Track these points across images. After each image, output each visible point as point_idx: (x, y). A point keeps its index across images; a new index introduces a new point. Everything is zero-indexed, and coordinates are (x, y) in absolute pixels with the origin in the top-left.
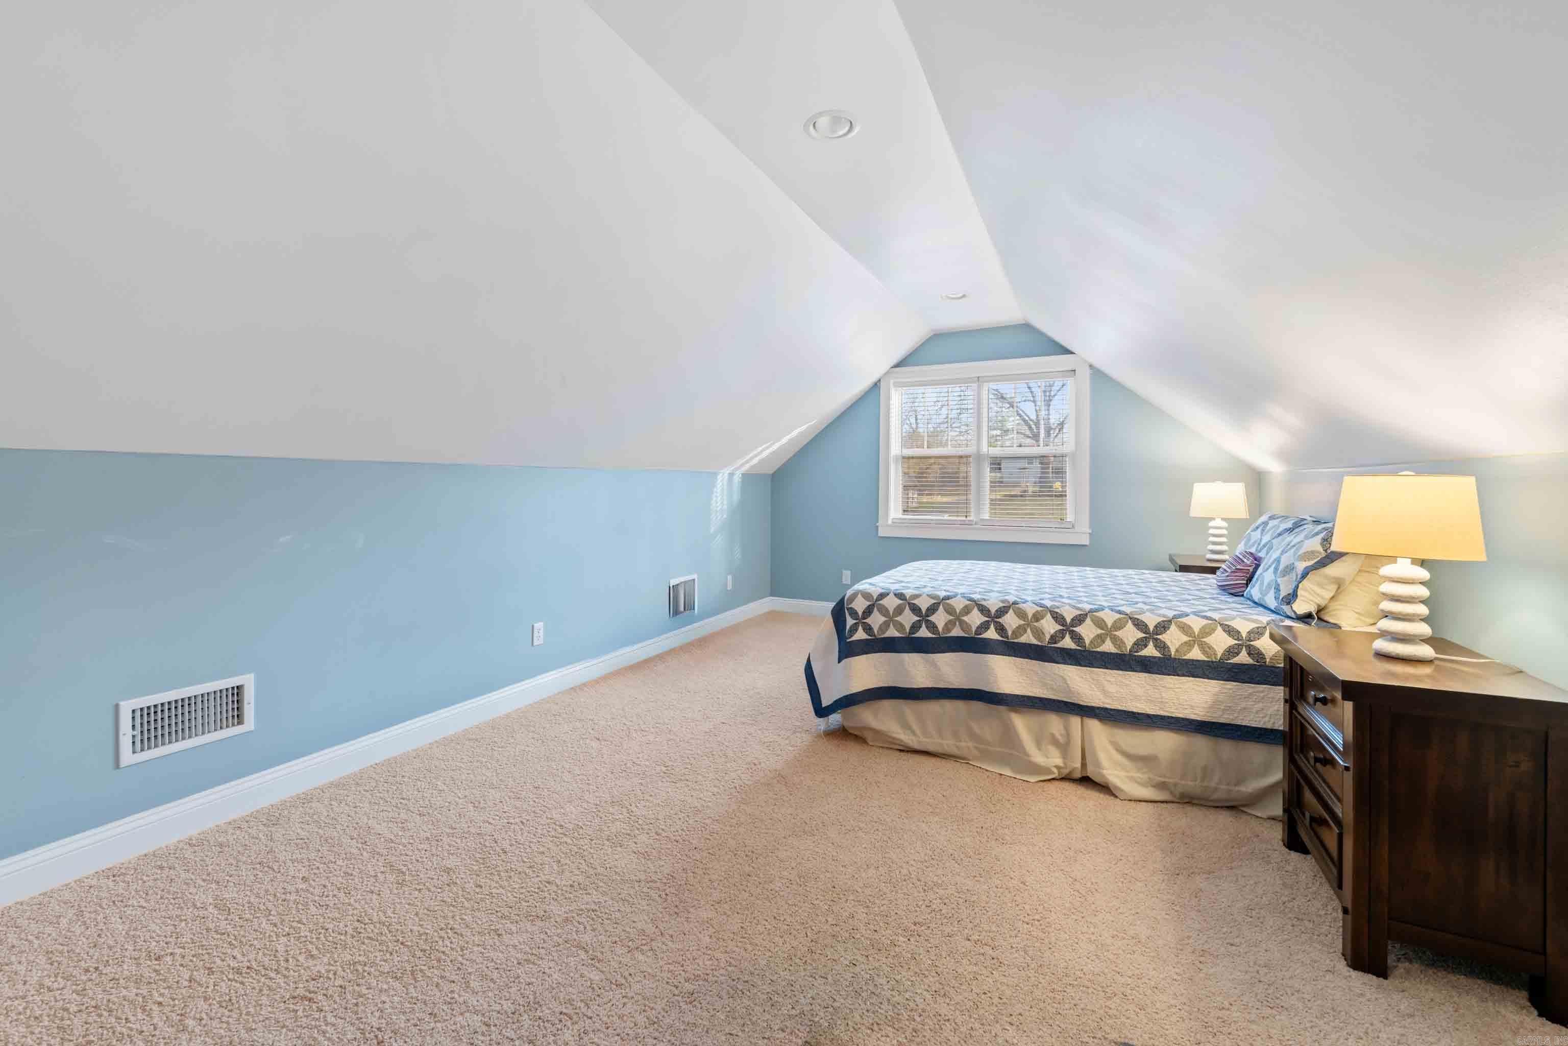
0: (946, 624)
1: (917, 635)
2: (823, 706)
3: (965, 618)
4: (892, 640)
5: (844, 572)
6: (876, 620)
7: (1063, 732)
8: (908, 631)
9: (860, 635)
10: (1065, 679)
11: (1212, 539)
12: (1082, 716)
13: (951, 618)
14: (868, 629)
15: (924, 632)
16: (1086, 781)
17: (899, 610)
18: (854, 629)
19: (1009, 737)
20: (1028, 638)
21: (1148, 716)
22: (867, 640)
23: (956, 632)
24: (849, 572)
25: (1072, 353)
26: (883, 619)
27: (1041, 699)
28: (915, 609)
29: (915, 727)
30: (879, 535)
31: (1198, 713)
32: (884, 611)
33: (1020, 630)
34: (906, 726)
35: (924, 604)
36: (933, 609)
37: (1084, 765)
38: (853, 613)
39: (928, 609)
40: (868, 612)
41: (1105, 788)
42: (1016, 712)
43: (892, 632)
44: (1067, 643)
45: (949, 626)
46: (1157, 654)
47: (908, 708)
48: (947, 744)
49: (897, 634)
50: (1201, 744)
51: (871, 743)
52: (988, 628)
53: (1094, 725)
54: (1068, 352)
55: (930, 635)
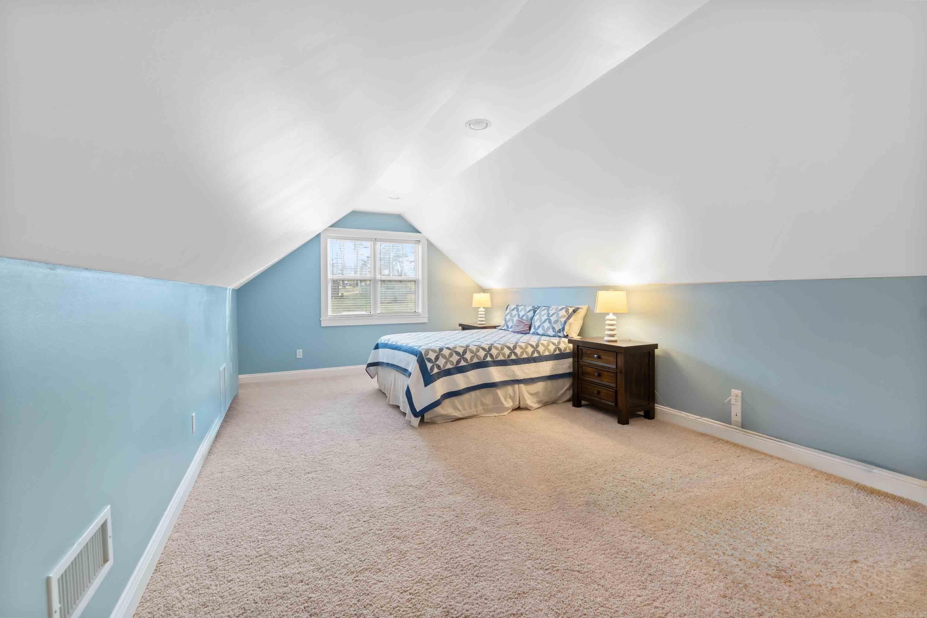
0: (471, 358)
1: (460, 365)
2: (418, 411)
3: (478, 354)
4: (449, 370)
5: (298, 351)
6: (441, 362)
7: (513, 392)
8: (455, 364)
9: (436, 370)
10: (513, 372)
11: (480, 316)
12: (518, 384)
13: (473, 354)
14: (439, 367)
15: (463, 363)
16: (519, 408)
17: (451, 355)
18: (432, 369)
19: (497, 400)
20: (501, 358)
21: (536, 378)
22: (438, 372)
23: (475, 360)
24: (301, 351)
25: (420, 233)
26: (444, 361)
27: (505, 381)
28: (458, 353)
29: (460, 408)
30: (322, 326)
31: (548, 374)
32: (444, 357)
33: (498, 355)
34: (456, 408)
35: (461, 351)
36: (465, 352)
37: (519, 403)
38: (430, 360)
39: (463, 352)
40: (437, 358)
41: (527, 409)
42: (498, 389)
43: (449, 366)
44: (513, 357)
45: (472, 358)
46: (538, 355)
47: (456, 400)
48: (473, 411)
49: (451, 367)
50: (549, 383)
51: (439, 423)
52: (487, 357)
53: (522, 386)
54: (418, 232)
55: (466, 364)
